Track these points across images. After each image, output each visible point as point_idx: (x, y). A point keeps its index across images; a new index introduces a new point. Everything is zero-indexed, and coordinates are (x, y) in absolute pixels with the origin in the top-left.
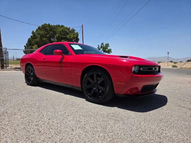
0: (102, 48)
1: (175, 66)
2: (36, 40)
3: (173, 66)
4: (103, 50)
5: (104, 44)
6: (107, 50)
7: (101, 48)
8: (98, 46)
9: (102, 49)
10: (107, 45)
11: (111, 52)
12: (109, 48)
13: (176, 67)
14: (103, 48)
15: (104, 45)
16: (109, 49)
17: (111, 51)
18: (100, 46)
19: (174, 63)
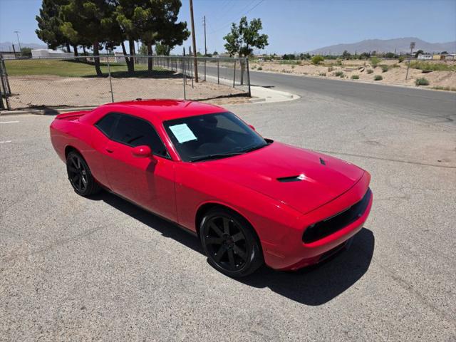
0: (243, 34)
1: (424, 82)
2: (66, 7)
3: (418, 80)
4: (246, 38)
5: (249, 21)
6: (255, 39)
7: (241, 32)
8: (234, 25)
9: (242, 36)
10: (257, 24)
11: (267, 45)
12: (260, 33)
13: (426, 84)
14: (245, 34)
15: (249, 25)
16: (260, 35)
17: (265, 41)
18: (238, 25)
19: (424, 72)
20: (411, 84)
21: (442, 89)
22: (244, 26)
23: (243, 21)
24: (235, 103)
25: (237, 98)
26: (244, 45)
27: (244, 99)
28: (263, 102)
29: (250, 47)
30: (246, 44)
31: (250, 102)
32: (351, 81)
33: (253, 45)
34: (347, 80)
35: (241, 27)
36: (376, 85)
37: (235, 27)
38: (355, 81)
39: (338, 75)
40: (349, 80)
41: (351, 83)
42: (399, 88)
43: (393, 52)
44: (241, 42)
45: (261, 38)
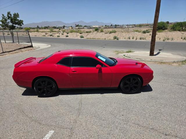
0: (10, 19)
1: (82, 37)
4: (12, 21)
6: (17, 21)
10: (17, 15)
12: (19, 19)
17: (22, 23)
19: (80, 34)
20: (79, 38)
21: (89, 38)
22: (9, 16)
23: (9, 13)
24: (28, 50)
25: (28, 48)
26: (10, 24)
27: (31, 48)
28: (39, 49)
29: (14, 25)
30: (12, 24)
31: (34, 49)
32: (57, 37)
33: (16, 24)
34: (55, 37)
35: (8, 16)
36: (67, 39)
37: (3, 16)
38: (59, 37)
39: (51, 35)
40: (56, 37)
41: (57, 38)
42: (76, 39)
43: (56, 26)
44: (9, 23)
45: (19, 21)
